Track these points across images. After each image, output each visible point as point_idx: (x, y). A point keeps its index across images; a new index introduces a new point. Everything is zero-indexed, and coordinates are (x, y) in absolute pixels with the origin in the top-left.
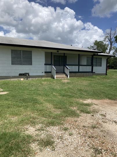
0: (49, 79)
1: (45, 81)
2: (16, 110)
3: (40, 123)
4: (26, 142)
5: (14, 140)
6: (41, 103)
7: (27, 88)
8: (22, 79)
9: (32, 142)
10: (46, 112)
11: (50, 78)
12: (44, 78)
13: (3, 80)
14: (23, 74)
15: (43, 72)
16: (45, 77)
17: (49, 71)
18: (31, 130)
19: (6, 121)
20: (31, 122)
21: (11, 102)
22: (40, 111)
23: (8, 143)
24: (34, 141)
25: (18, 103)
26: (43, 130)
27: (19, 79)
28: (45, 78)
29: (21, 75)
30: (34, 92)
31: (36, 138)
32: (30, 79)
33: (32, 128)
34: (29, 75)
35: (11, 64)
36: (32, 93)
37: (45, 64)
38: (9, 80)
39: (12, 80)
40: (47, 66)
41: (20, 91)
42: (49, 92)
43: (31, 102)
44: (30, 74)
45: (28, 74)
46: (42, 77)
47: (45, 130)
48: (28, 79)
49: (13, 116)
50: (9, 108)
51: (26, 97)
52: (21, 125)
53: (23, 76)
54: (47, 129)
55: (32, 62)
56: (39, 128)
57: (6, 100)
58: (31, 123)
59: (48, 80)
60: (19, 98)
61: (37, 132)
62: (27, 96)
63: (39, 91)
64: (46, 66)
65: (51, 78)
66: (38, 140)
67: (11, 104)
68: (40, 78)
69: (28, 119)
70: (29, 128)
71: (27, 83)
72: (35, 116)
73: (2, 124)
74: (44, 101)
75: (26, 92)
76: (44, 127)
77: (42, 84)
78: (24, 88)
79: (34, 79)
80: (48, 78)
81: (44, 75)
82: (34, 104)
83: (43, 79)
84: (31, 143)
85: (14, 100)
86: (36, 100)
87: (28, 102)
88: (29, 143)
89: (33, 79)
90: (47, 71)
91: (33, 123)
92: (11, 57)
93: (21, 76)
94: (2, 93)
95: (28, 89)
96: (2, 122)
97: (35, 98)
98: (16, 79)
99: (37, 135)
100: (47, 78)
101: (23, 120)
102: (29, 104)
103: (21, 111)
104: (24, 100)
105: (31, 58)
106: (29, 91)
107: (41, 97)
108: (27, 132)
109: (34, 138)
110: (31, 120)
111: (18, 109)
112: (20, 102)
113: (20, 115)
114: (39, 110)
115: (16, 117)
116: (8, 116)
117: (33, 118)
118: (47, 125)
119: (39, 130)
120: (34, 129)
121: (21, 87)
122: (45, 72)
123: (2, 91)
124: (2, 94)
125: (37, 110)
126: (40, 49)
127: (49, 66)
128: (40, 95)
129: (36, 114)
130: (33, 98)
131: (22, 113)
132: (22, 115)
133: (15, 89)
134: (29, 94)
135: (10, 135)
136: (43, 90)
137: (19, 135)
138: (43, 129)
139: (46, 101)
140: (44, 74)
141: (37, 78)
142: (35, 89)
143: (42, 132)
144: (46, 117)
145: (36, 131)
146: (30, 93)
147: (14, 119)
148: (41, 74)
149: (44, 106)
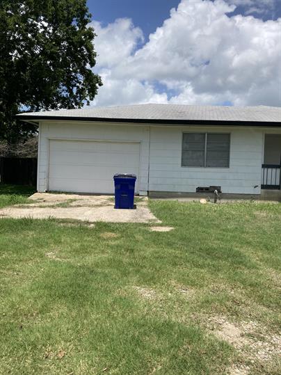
0: (273, 205)
1: (261, 208)
2: (191, 271)
3: (252, 319)
4: (219, 357)
5: (190, 344)
6: (254, 267)
7: (216, 223)
8: (203, 201)
9: (234, 362)
10: (268, 291)
11: (275, 203)
12: (259, 202)
13: (163, 200)
14: (207, 189)
15: (256, 187)
16: (260, 200)
17: (273, 184)
18: (229, 330)
19: (170, 294)
20: (229, 311)
21: (180, 252)
22: (251, 285)
23: (176, 347)
24: (239, 362)
25: (196, 258)
26: (263, 339)
27: (197, 200)
28: (263, 202)
29: (201, 191)
30: (233, 234)
31: (244, 355)
32: (223, 201)
33: (231, 326)
34: (219, 192)
35: (180, 165)
36: (229, 237)
37: (263, 166)
38: (175, 200)
39: (180, 200)
40: (270, 170)
41: (200, 229)
42: (275, 240)
43: (226, 259)
44: (223, 190)
45: (219, 189)
46: (253, 197)
47: (269, 342)
48: (218, 201)
49: (184, 287)
50: (175, 264)
51: (215, 244)
52: (204, 313)
53: (204, 194)
54: (275, 339)
55: (231, 160)
56: (251, 331)
57: (169, 245)
58: (228, 313)
59: (269, 208)
60: (197, 244)
61: (246, 341)
62: (216, 242)
63: (248, 233)
64: (266, 169)
65: (278, 203)
66: (249, 363)
67: (179, 256)
68: (248, 201)
69: (221, 302)
70: (224, 325)
71: (215, 211)
72: (238, 296)
73: (161, 300)
74: (261, 260)
75: (212, 231)
76: (263, 331)
77: (255, 217)
78: (209, 222)
79: (233, 201)
80: (271, 203)
81: (259, 193)
82: (235, 265)
83: (257, 202)
84: (229, 364)
85: (185, 248)
86: (239, 255)
87: (219, 258)
88: (225, 364)
89: (229, 201)
90: (269, 183)
91: (235, 315)
92: (181, 149)
93: (201, 194)
94: (160, 228)
95: (218, 227)
96: (162, 294)
97: (236, 249)
98: (190, 200)
99: (246, 349)
100: (266, 203)
101: (208, 301)
102: (222, 263)
103: (203, 278)
104: (209, 252)
105: (229, 152)
106: (221, 230)
107: (251, 250)
108: (220, 333)
109: (239, 355)
110: (229, 304)
111: (197, 272)
112: (200, 255)
113: (201, 286)
114: (248, 283)
115: (192, 290)
116: (173, 282)
117: (233, 301)
118: (273, 328)
119: (249, 335)
120: (237, 331)
121: (201, 219)
122: (263, 187)
123: (161, 225)
124: (159, 230)
125: (243, 282)
126: (251, 128)
127: (274, 170)
128: (249, 243)
129: (242, 293)
130: (230, 250)
131: (206, 283)
132: (205, 288)
133: (189, 223)
134: (222, 240)
135: (180, 331)
136: (257, 232)
137: (199, 335)
138: (262, 335)
139: (267, 261)
140: (259, 191)
141: (239, 201)
142: (236, 228)
143: (260, 343)
144: (269, 307)
145: (242, 336)
146: (224, 235)
147: (189, 294)
148: (251, 191)
149: (262, 274)
